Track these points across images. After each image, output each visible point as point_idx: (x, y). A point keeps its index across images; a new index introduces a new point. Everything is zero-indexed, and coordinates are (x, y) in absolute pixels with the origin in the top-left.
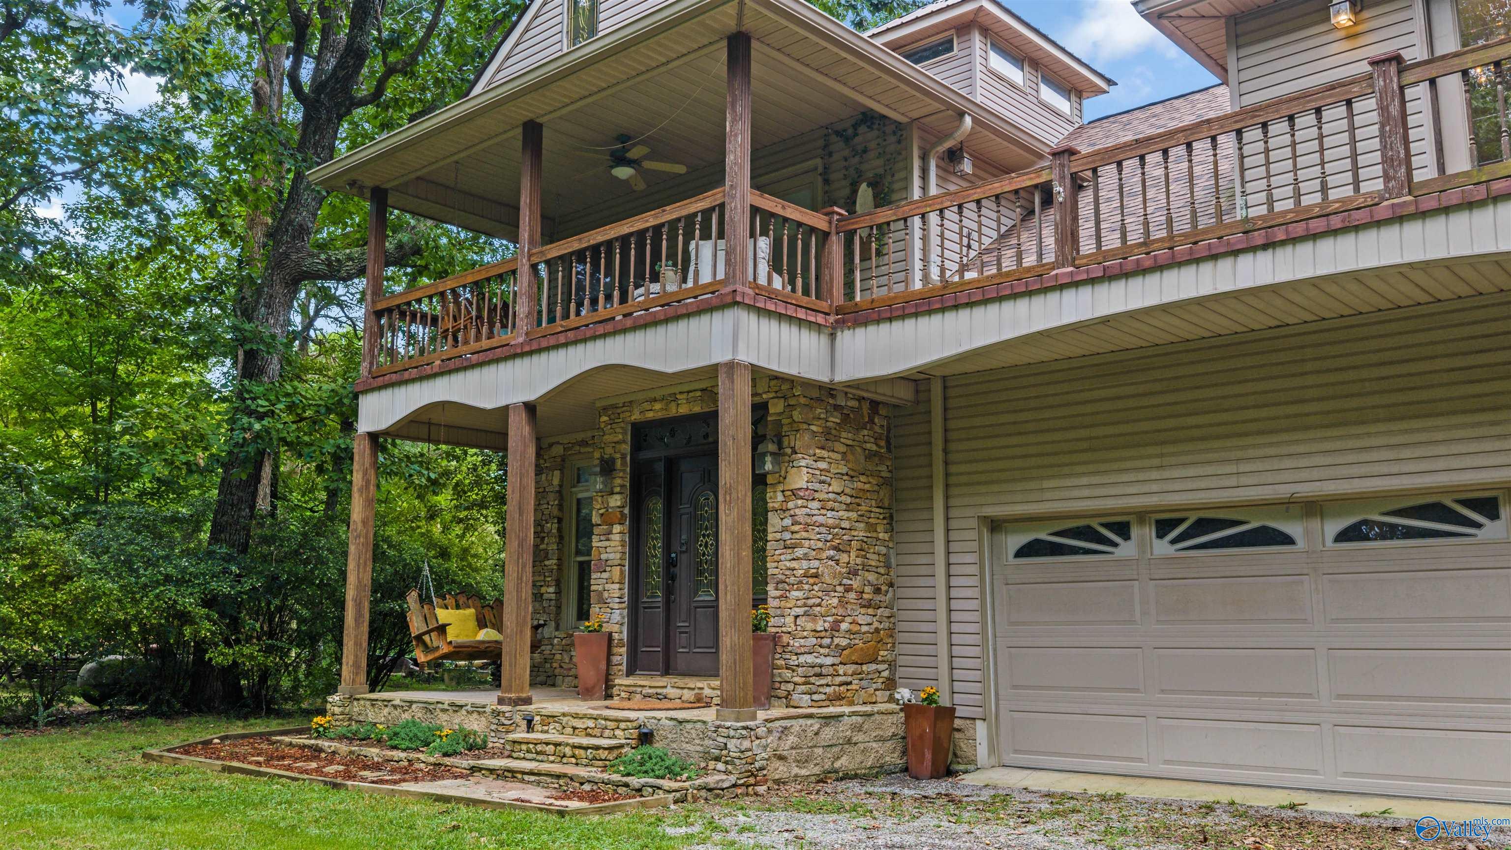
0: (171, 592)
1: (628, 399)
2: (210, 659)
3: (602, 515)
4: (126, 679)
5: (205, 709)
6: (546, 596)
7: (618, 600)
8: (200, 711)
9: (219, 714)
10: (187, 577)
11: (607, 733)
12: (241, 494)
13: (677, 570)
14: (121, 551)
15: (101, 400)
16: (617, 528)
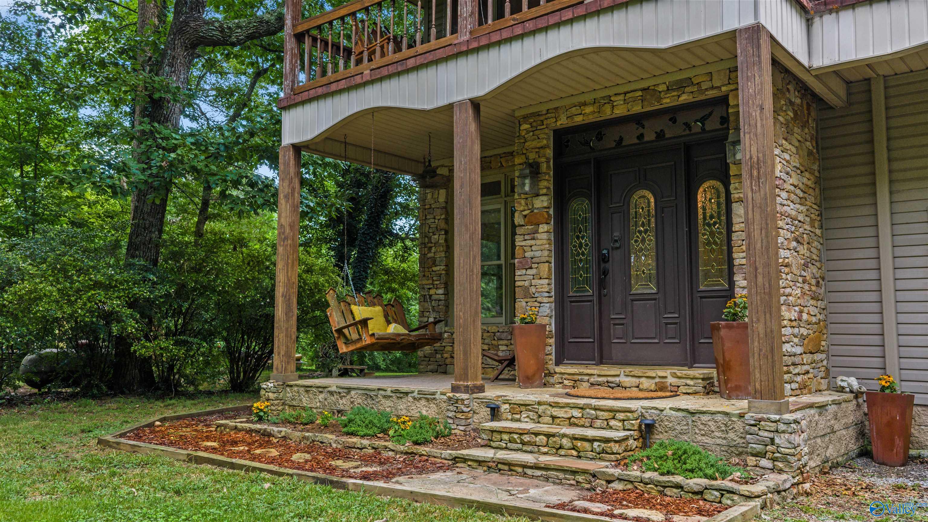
0: (100, 295)
1: (551, 106)
2: (135, 351)
3: (525, 216)
4: (61, 367)
5: (128, 392)
6: (434, 297)
7: (547, 295)
8: (123, 393)
9: (139, 395)
10: (114, 283)
11: (598, 423)
12: (151, 219)
13: (609, 266)
14: (57, 260)
15: (27, 165)
16: (543, 228)
